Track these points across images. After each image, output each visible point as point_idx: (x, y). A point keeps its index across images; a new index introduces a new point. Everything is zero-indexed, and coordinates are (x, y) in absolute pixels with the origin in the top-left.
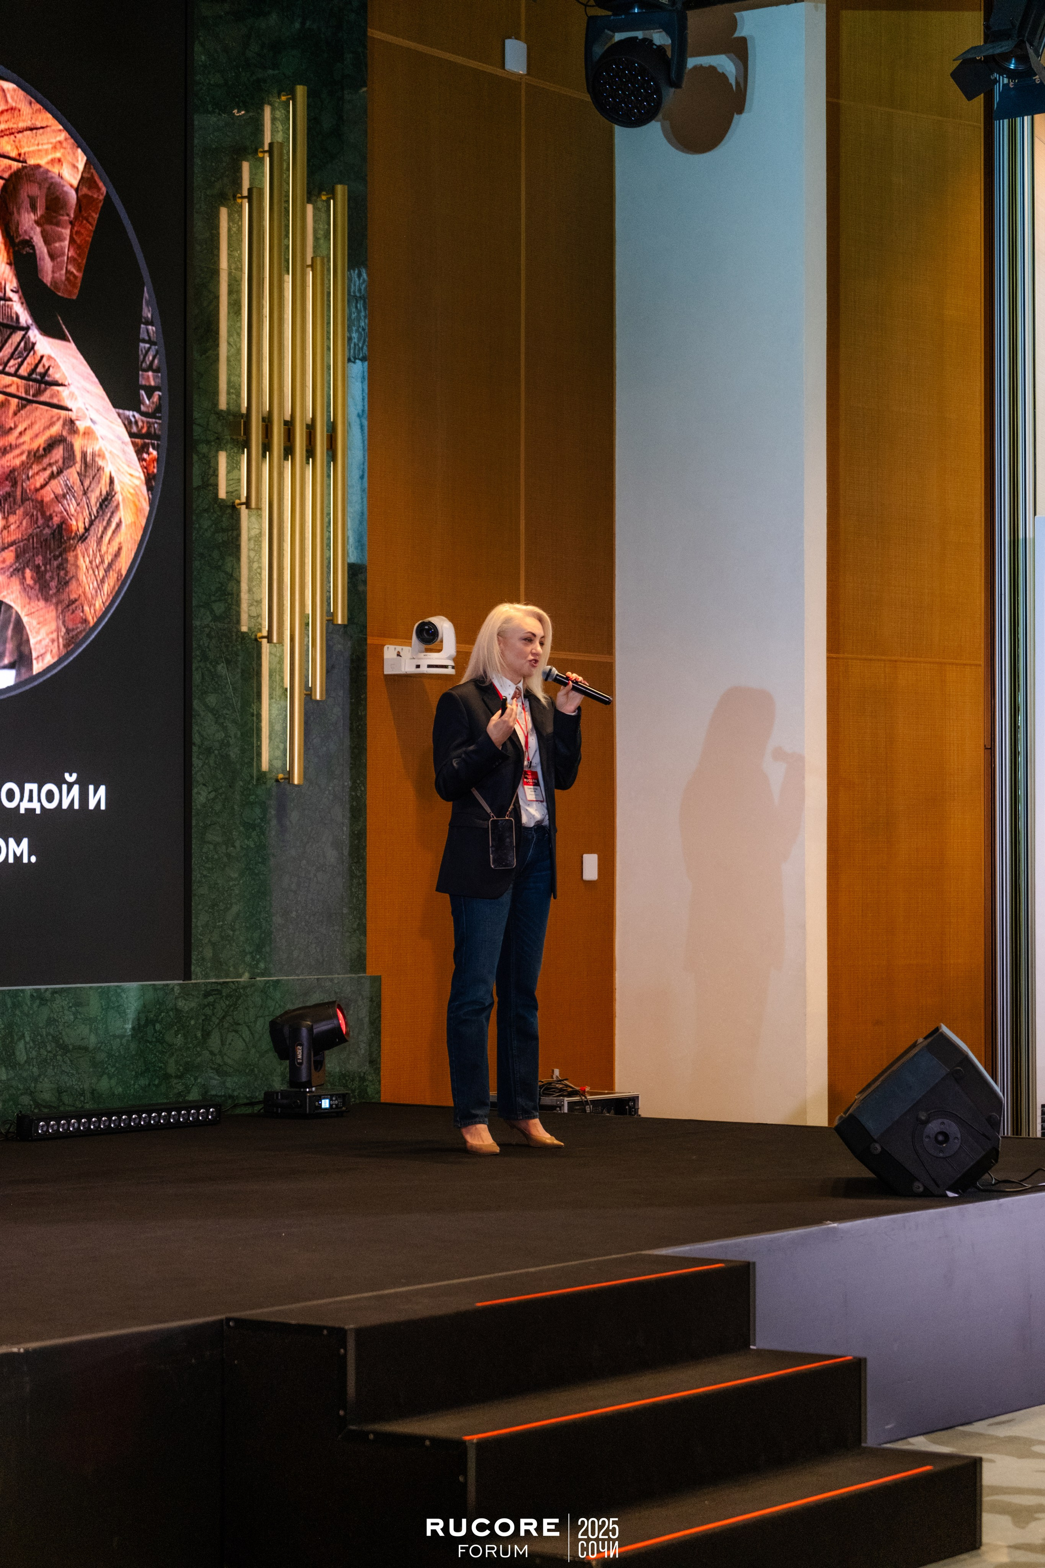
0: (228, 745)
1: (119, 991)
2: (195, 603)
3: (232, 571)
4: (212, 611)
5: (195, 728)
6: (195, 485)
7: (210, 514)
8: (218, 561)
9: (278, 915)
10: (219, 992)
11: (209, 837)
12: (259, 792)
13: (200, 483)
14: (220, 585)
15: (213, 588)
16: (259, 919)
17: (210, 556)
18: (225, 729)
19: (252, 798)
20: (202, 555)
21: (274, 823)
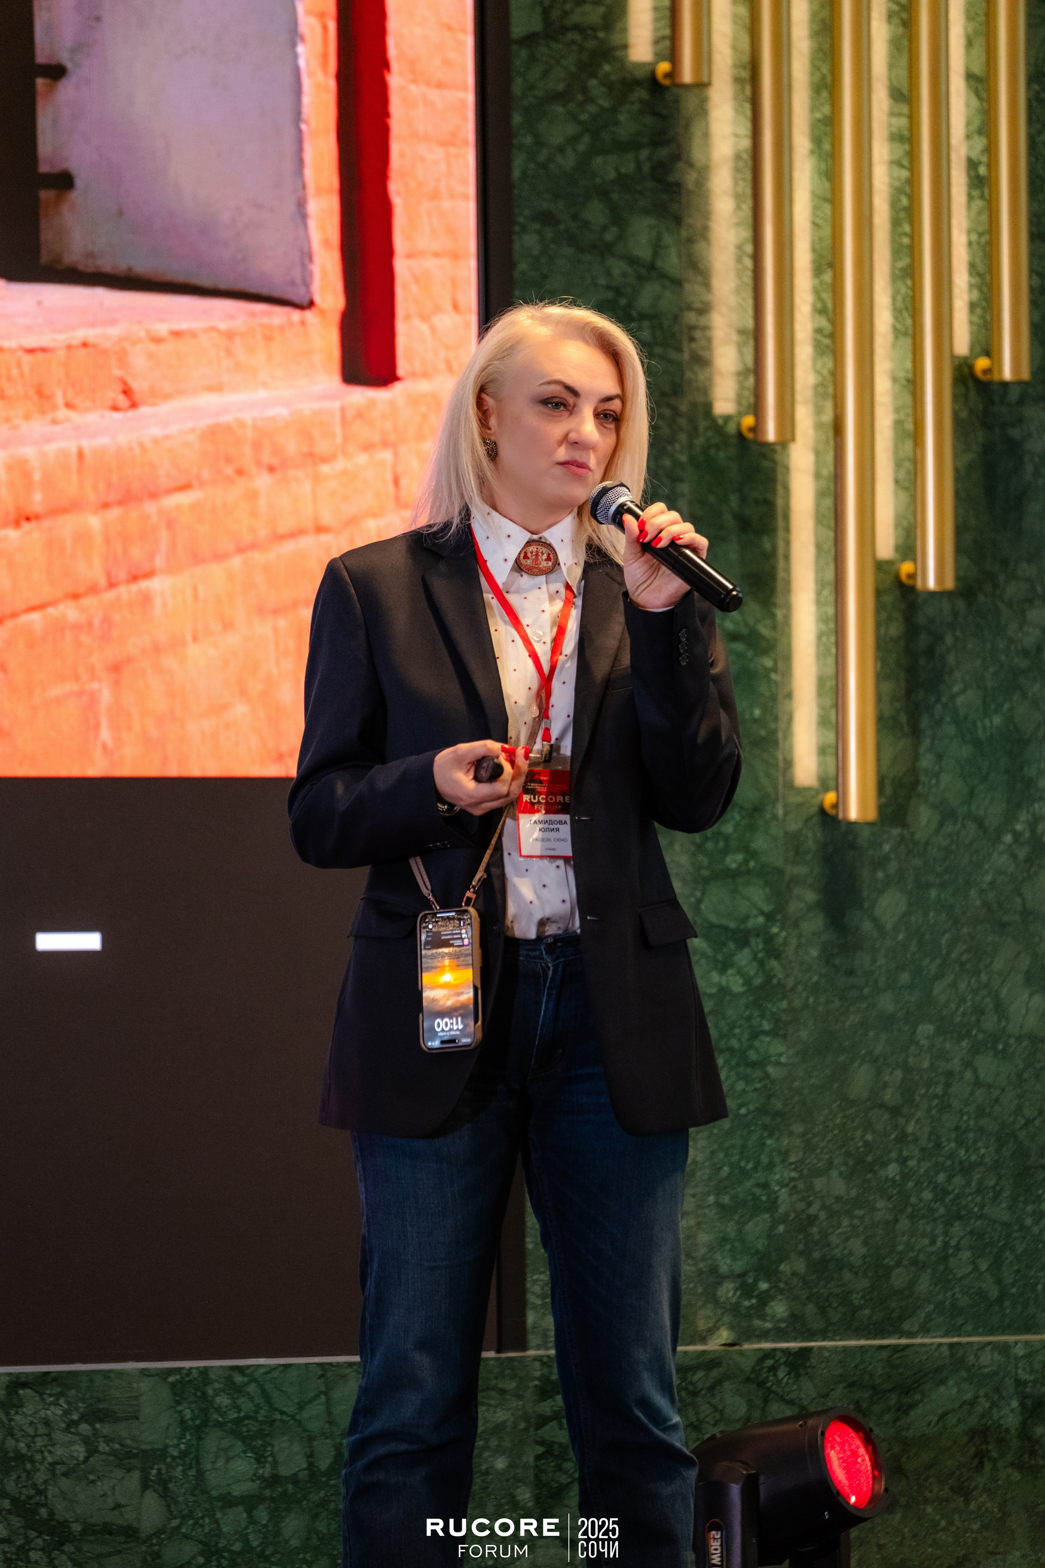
1: (238, 1379)
3: (655, 254)
7: (571, 106)
8: (604, 229)
9: (834, 1173)
12: (759, 843)
13: (538, 24)
14: (610, 295)
16: (765, 1186)
17: (575, 217)
19: (733, 861)
20: (546, 218)
21: (815, 923)
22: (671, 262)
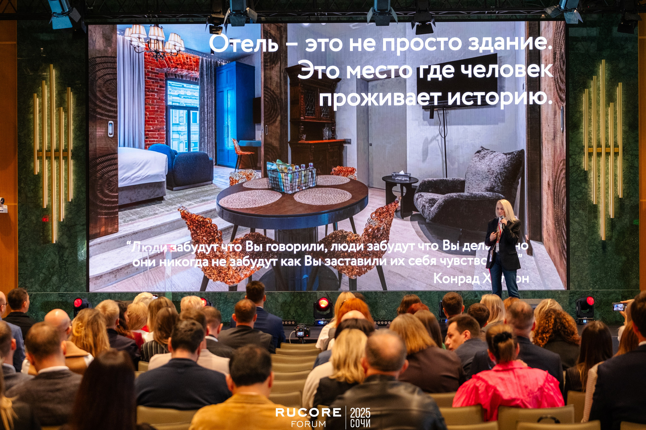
0: (584, 230)
2: (570, 195)
4: (577, 197)
5: (571, 227)
6: (570, 166)
7: (576, 173)
10: (576, 293)
11: (576, 254)
12: (595, 242)
13: (572, 165)
15: (577, 191)
18: (582, 227)
19: (592, 244)
20: (573, 183)
21: (601, 250)
22: (586, 187)
